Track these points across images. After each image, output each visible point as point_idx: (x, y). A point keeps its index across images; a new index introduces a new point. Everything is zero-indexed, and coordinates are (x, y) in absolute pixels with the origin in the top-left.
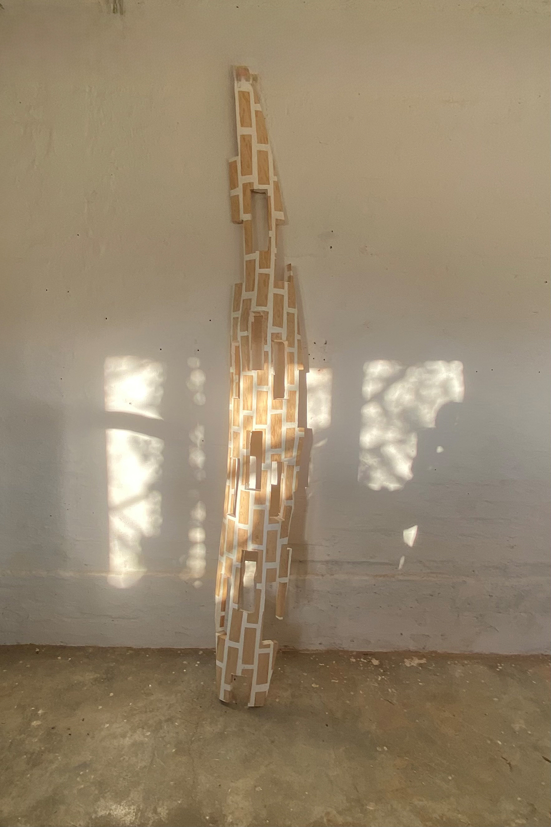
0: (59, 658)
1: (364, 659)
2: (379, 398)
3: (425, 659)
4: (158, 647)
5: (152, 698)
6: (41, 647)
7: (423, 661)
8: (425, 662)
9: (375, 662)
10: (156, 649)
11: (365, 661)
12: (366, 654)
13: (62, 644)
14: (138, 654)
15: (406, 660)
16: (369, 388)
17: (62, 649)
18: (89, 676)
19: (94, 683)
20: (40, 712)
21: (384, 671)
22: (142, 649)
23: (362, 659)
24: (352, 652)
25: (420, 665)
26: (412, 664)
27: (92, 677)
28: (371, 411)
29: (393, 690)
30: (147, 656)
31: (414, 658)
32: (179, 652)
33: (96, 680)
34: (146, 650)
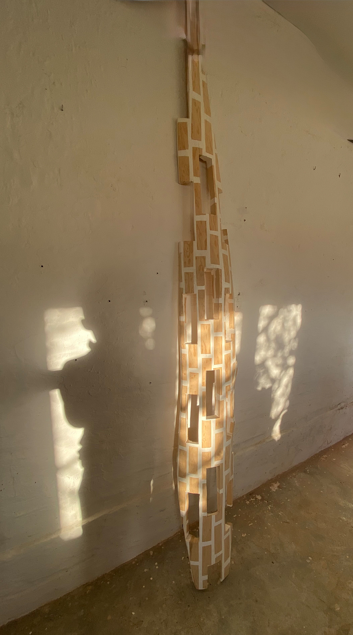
1: (253, 499)
2: (266, 329)
3: (277, 482)
4: (113, 569)
7: (278, 484)
9: (259, 497)
10: (111, 572)
11: (254, 499)
12: (251, 494)
14: (98, 586)
15: (271, 487)
16: (262, 324)
21: (267, 501)
23: (252, 499)
25: (279, 487)
26: (276, 489)
28: (262, 339)
29: (281, 512)
31: (273, 484)
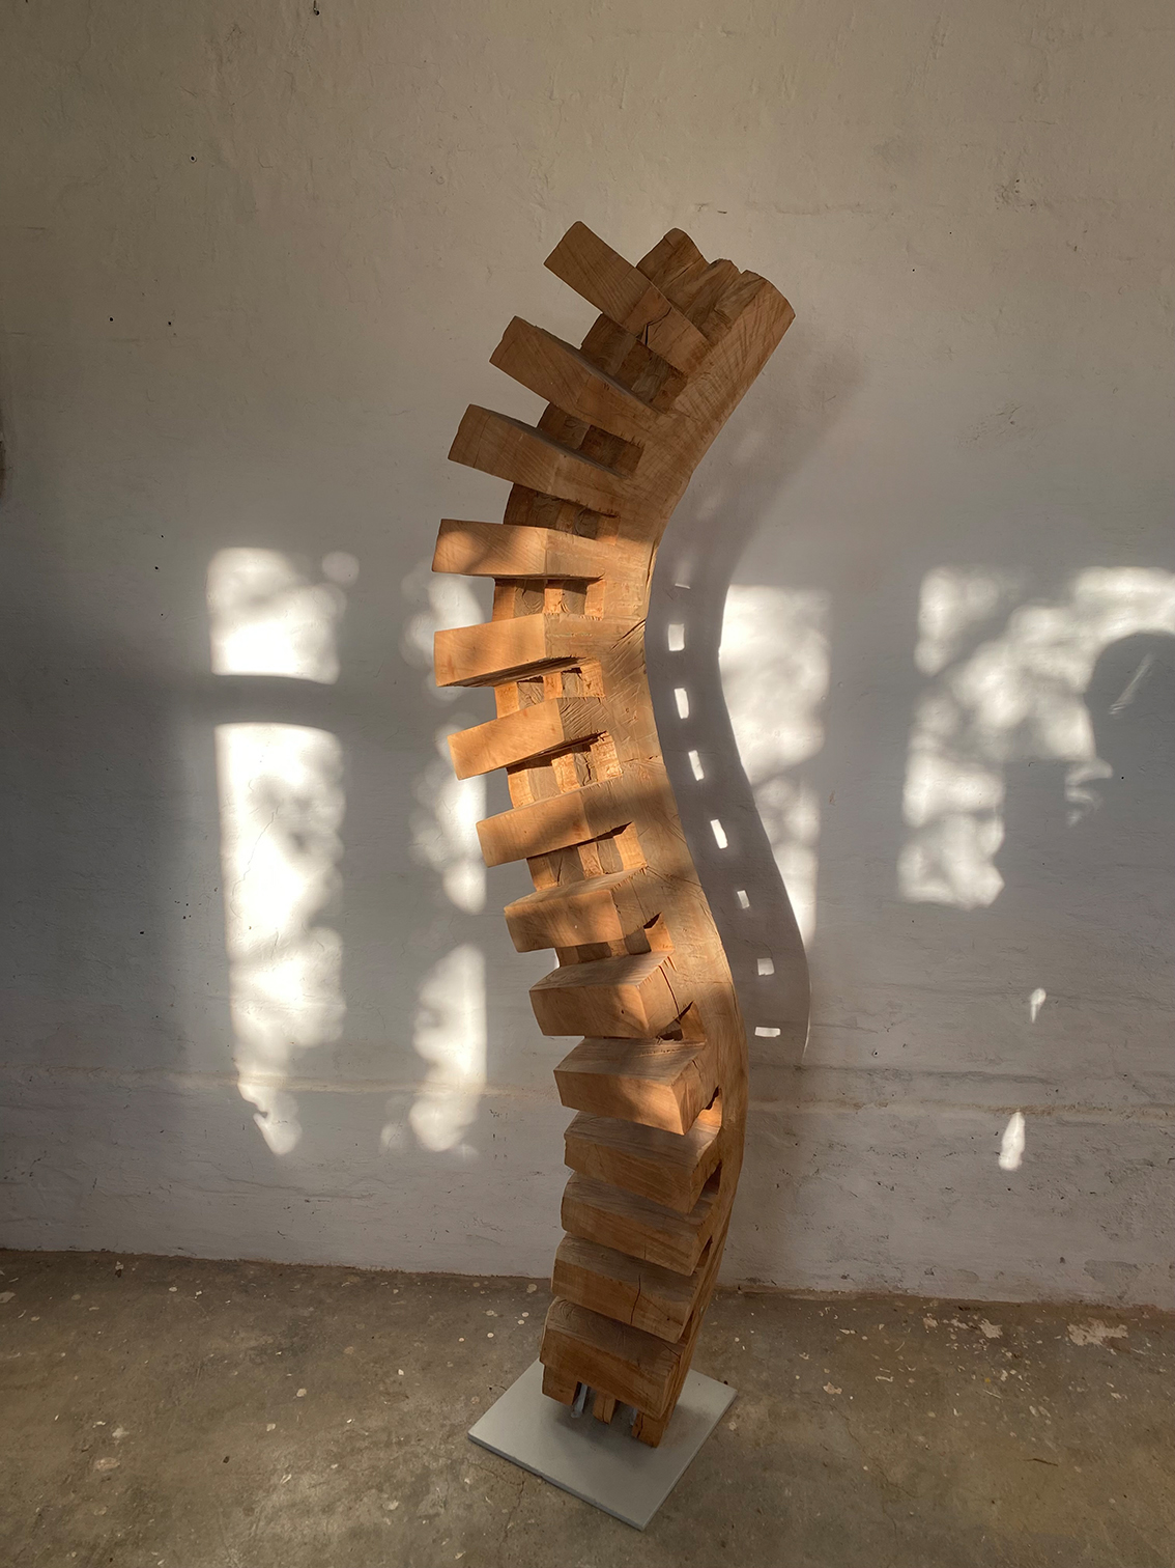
0: (174, 1289)
1: (960, 1321)
4: (423, 1271)
5: (407, 1406)
6: (128, 1258)
7: (1119, 1332)
8: (1125, 1334)
9: (991, 1331)
10: (418, 1274)
11: (964, 1326)
12: (964, 1308)
13: (181, 1253)
14: (372, 1283)
15: (1071, 1328)
17: (182, 1265)
18: (247, 1341)
19: (258, 1360)
20: (118, 1433)
21: (1015, 1356)
22: (382, 1274)
23: (955, 1322)
24: (928, 1300)
25: (1112, 1342)
26: (1090, 1339)
27: (253, 1343)
29: (1041, 1408)
30: (396, 1291)
31: (1094, 1322)
32: (476, 1285)
33: (262, 1351)
34: (392, 1277)
